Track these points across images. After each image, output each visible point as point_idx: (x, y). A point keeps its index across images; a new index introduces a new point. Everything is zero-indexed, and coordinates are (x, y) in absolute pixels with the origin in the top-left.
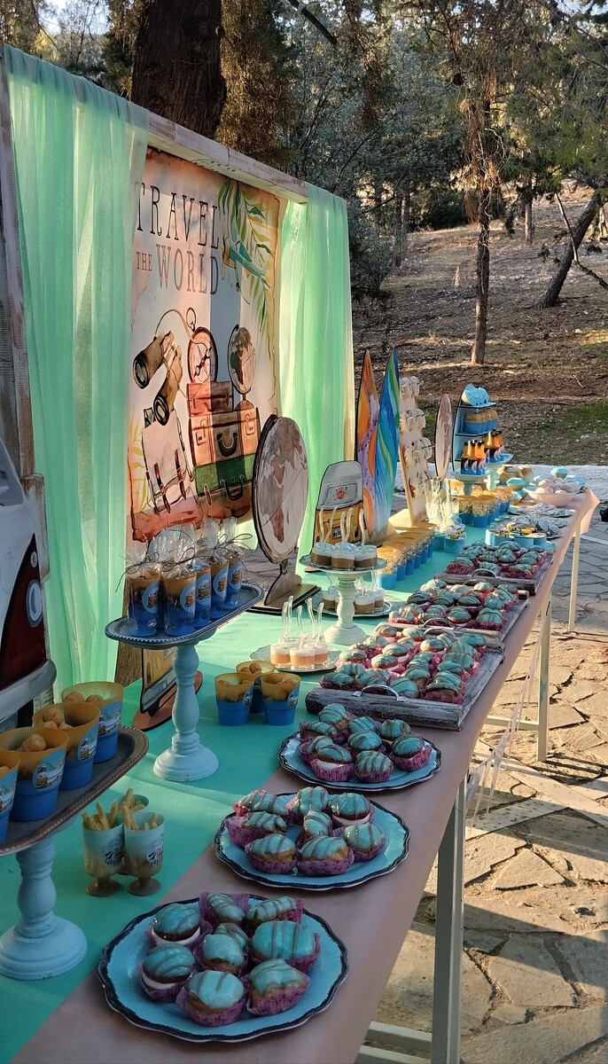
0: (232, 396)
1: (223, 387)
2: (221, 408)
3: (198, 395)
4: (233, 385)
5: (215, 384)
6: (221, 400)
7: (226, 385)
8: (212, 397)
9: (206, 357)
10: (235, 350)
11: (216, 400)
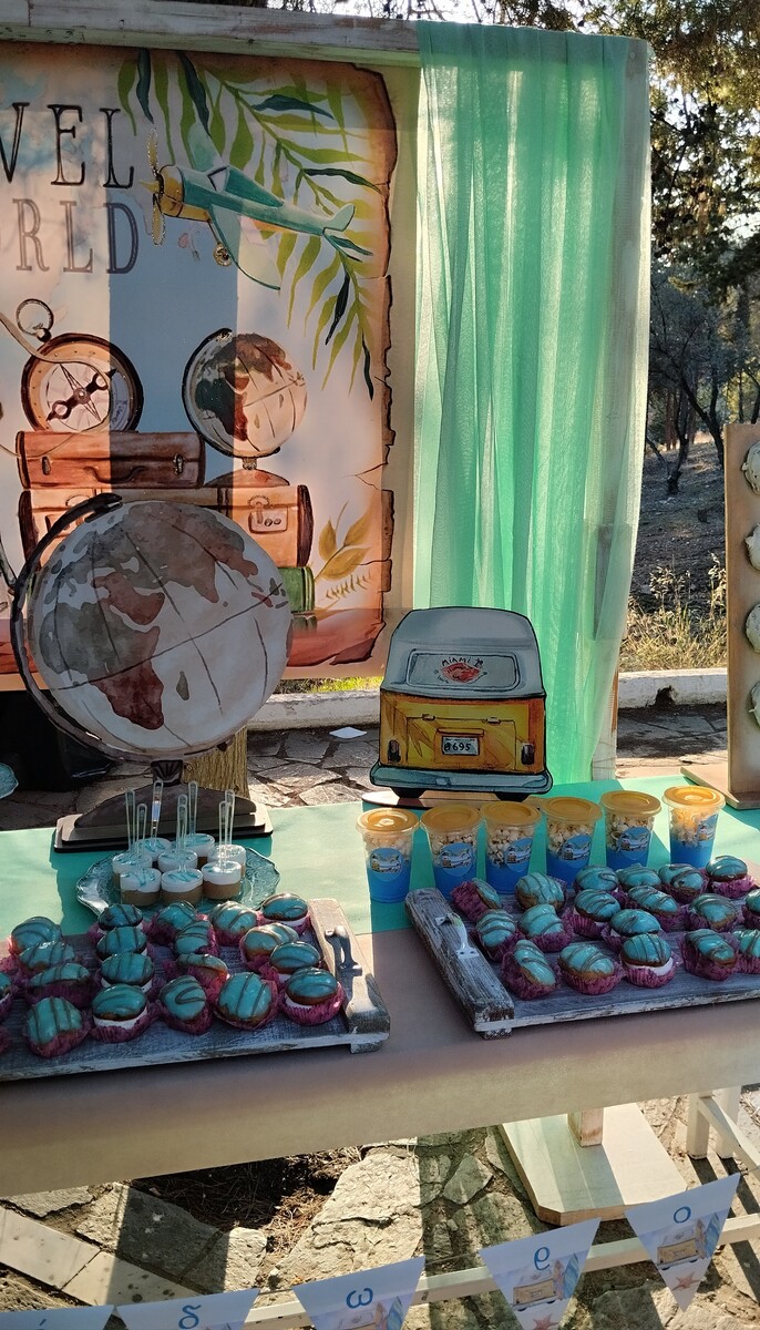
0: (201, 460)
1: (161, 443)
2: (152, 480)
3: (60, 452)
4: (203, 439)
5: (130, 437)
6: (153, 464)
7: (177, 440)
8: (114, 458)
9: (92, 387)
10: (212, 375)
11: (129, 465)
